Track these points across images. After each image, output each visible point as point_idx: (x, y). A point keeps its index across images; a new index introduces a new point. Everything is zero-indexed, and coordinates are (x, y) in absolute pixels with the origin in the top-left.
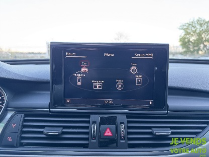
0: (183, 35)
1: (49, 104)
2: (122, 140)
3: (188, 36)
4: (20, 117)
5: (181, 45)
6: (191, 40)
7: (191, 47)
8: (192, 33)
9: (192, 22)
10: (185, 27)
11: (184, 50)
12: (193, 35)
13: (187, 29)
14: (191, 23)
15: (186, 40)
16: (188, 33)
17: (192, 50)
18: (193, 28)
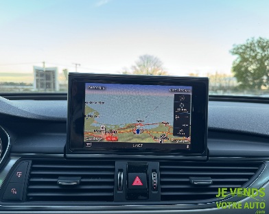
0: (238, 62)
1: (65, 147)
2: (154, 190)
3: (245, 64)
4: (27, 164)
5: (236, 76)
6: (249, 69)
7: (250, 79)
8: (250, 60)
9: (251, 44)
10: (241, 51)
11: (240, 83)
12: (252, 63)
13: (244, 53)
14: (249, 45)
15: (243, 69)
16: (244, 60)
17: (251, 83)
18: (252, 52)
